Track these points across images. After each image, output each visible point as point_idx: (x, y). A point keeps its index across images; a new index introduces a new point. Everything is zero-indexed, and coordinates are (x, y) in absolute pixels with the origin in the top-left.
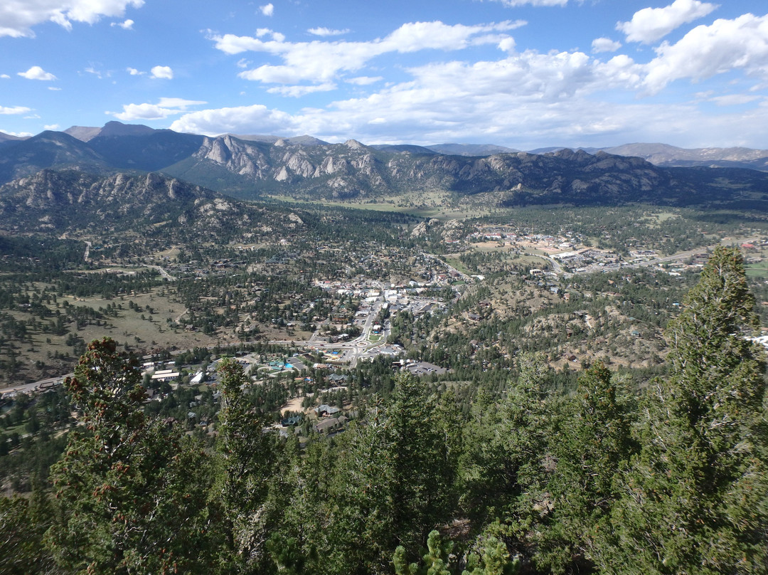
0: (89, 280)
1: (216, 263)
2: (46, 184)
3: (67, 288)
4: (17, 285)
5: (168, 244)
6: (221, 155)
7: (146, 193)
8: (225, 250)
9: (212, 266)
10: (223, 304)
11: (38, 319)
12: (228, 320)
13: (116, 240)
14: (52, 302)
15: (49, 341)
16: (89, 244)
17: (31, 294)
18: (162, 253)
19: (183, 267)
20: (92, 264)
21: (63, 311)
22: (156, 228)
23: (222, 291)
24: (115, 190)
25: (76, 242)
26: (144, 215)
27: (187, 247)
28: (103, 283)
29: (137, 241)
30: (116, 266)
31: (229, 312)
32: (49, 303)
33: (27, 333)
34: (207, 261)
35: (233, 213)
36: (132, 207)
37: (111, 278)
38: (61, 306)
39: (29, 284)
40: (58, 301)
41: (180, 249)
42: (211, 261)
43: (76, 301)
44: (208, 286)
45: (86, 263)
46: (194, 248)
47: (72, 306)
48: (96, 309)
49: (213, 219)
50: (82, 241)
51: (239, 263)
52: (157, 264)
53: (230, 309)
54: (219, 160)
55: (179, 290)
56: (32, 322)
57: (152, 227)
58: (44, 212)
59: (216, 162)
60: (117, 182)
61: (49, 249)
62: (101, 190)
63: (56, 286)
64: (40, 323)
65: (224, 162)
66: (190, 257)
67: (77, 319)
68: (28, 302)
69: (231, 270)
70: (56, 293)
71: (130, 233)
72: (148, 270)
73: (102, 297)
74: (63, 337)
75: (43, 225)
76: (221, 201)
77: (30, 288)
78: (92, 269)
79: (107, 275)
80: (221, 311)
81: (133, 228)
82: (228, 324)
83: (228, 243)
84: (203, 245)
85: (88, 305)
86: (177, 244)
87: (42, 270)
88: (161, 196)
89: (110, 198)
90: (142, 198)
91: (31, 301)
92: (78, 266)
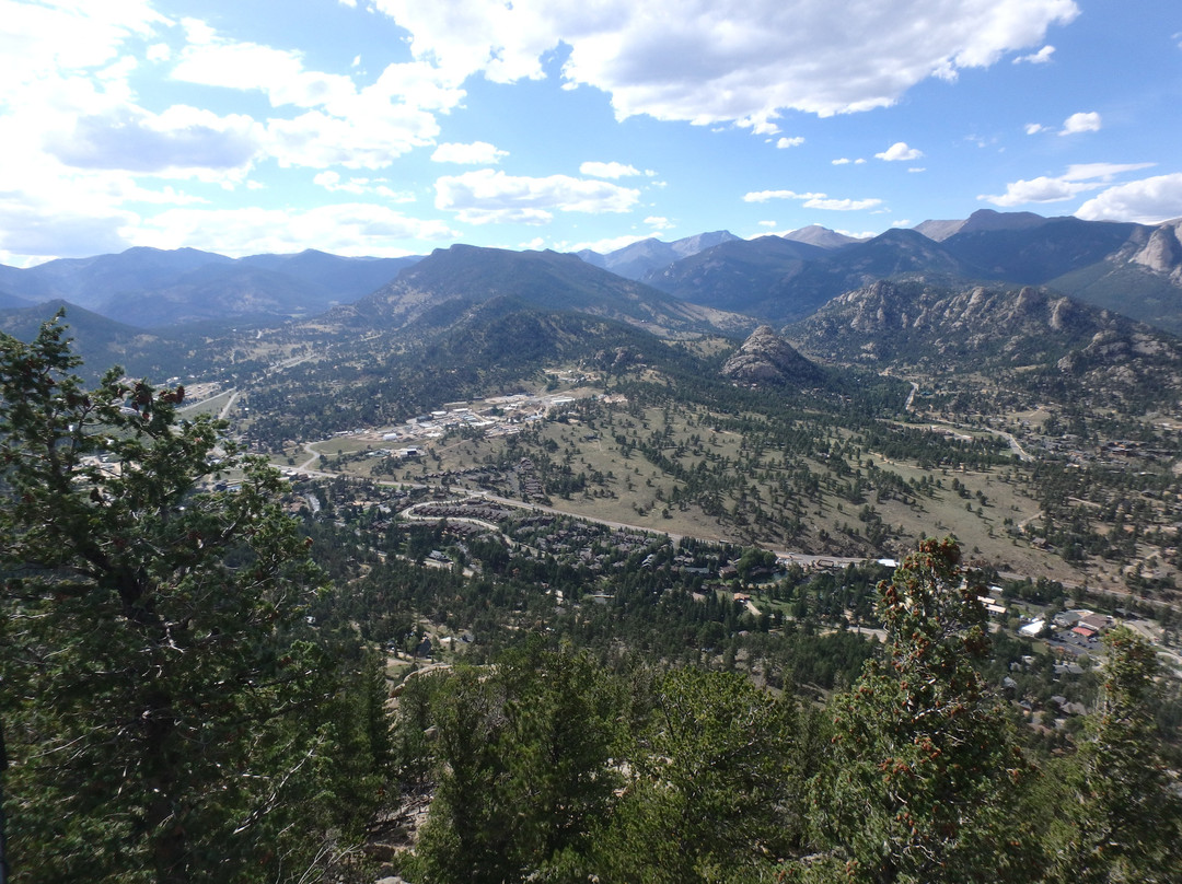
0: (906, 437)
1: (1112, 445)
2: (878, 300)
3: (876, 442)
4: (820, 427)
5: (1032, 404)
6: (1163, 257)
7: (1013, 318)
8: (1134, 425)
9: (1104, 449)
10: (1110, 518)
11: (834, 475)
12: (1114, 548)
13: (953, 386)
14: (854, 457)
15: (840, 507)
16: (916, 386)
17: (832, 442)
18: (1019, 414)
19: (1050, 442)
20: (913, 415)
21: (865, 473)
22: (1018, 374)
23: (1112, 495)
24: (967, 312)
25: (899, 381)
26: (1003, 352)
27: (1064, 411)
28: (922, 444)
29: (984, 391)
30: (946, 424)
31: (1118, 534)
32: (850, 458)
33: (817, 491)
34: (1096, 438)
35: (1166, 362)
36: (986, 339)
37: (935, 439)
38: (864, 465)
39: (833, 428)
40: (862, 457)
41: (1051, 412)
42: (1103, 441)
43: (884, 463)
44: (1089, 482)
45: (906, 413)
46: (1076, 414)
47: (876, 468)
48: (906, 480)
49: (1122, 368)
50: (907, 382)
51: (1158, 453)
52: (1008, 431)
53: (1122, 531)
54: (1156, 265)
55: (1034, 477)
56: (826, 478)
57: (1012, 371)
58: (868, 338)
59: (1150, 269)
60: (972, 301)
61: (865, 387)
62: (948, 311)
63: (864, 437)
64: (835, 482)
65: (1166, 269)
66: (1065, 427)
67: (879, 487)
68: (827, 452)
69: (1138, 463)
70: (861, 447)
71: (977, 377)
72: (991, 438)
73: (918, 465)
74: (857, 507)
75: (864, 355)
76: (1145, 338)
77: (834, 435)
78: (912, 422)
79: (930, 433)
80: (1103, 530)
81: (981, 370)
82: (1110, 556)
83: (1143, 414)
84: (1094, 411)
85: (897, 472)
86: (1047, 404)
87: (852, 413)
88: (1036, 323)
89: (958, 324)
90: (1005, 326)
91: (831, 451)
92: (895, 415)
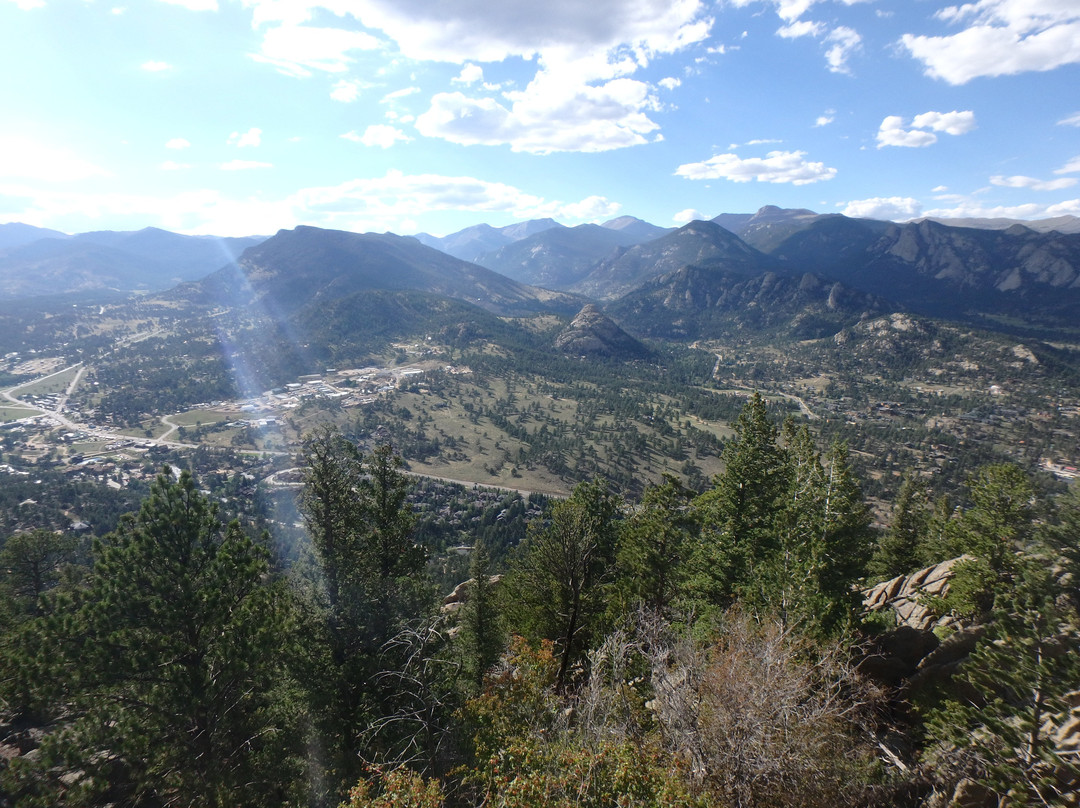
0: (714, 401)
1: (879, 406)
2: (687, 283)
3: (691, 407)
4: (643, 394)
5: (816, 371)
6: (913, 249)
8: (895, 389)
9: (873, 409)
10: (882, 466)
11: (659, 436)
12: (886, 490)
13: (751, 357)
14: (674, 419)
15: (665, 463)
16: (720, 357)
17: (655, 406)
18: (805, 381)
19: (831, 403)
20: (720, 382)
21: (684, 432)
22: (803, 347)
23: (883, 446)
24: (760, 293)
25: (706, 353)
26: (790, 327)
27: (841, 377)
28: (729, 407)
29: (776, 361)
30: (747, 390)
31: (887, 481)
32: (671, 420)
33: (646, 450)
34: (867, 401)
35: (917, 337)
37: (739, 402)
38: (683, 425)
39: (655, 395)
40: (681, 419)
41: (831, 378)
42: (872, 402)
43: (700, 424)
44: (865, 436)
45: (714, 380)
46: (851, 380)
47: (694, 428)
48: (719, 437)
49: (884, 342)
50: (712, 354)
51: (914, 412)
52: (798, 395)
53: (891, 475)
54: (908, 256)
55: (822, 433)
56: (652, 437)
57: (798, 344)
58: (680, 315)
59: (901, 259)
60: (764, 284)
61: (678, 358)
62: (744, 292)
63: (680, 402)
64: (660, 440)
65: (914, 260)
66: (842, 392)
67: (697, 444)
68: (651, 414)
69: (899, 420)
70: (679, 410)
71: (770, 350)
72: (784, 400)
73: (728, 425)
74: (679, 462)
75: (675, 330)
76: (900, 316)
77: (655, 400)
78: (719, 389)
79: (735, 398)
80: (877, 475)
81: (773, 343)
82: (884, 496)
83: (902, 380)
84: (864, 378)
85: (711, 431)
86: (827, 372)
87: (669, 380)
88: (817, 304)
89: (752, 304)
91: (654, 414)
92: (704, 382)
